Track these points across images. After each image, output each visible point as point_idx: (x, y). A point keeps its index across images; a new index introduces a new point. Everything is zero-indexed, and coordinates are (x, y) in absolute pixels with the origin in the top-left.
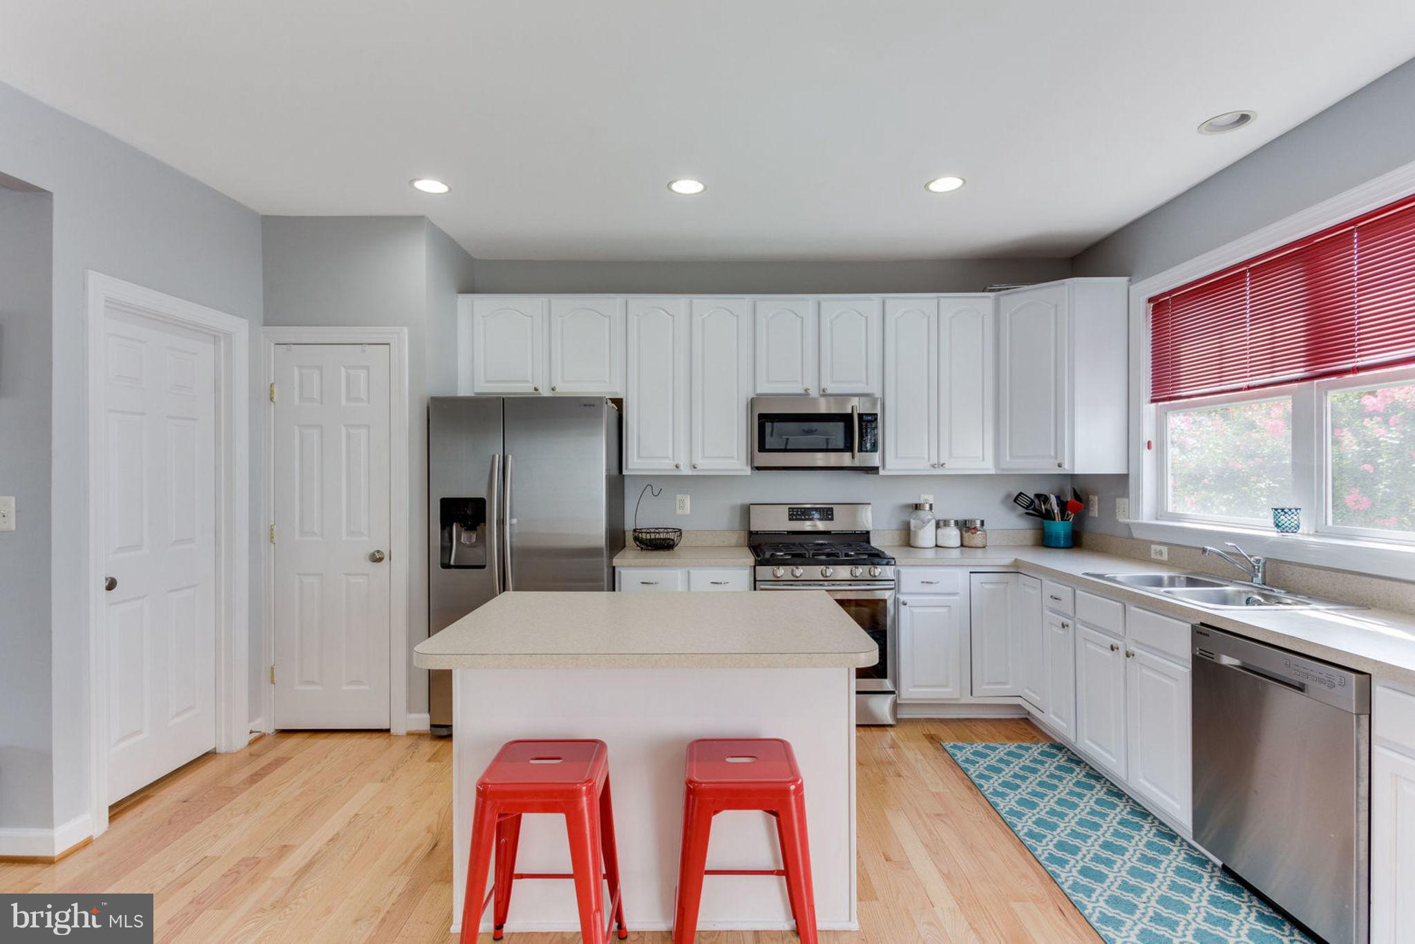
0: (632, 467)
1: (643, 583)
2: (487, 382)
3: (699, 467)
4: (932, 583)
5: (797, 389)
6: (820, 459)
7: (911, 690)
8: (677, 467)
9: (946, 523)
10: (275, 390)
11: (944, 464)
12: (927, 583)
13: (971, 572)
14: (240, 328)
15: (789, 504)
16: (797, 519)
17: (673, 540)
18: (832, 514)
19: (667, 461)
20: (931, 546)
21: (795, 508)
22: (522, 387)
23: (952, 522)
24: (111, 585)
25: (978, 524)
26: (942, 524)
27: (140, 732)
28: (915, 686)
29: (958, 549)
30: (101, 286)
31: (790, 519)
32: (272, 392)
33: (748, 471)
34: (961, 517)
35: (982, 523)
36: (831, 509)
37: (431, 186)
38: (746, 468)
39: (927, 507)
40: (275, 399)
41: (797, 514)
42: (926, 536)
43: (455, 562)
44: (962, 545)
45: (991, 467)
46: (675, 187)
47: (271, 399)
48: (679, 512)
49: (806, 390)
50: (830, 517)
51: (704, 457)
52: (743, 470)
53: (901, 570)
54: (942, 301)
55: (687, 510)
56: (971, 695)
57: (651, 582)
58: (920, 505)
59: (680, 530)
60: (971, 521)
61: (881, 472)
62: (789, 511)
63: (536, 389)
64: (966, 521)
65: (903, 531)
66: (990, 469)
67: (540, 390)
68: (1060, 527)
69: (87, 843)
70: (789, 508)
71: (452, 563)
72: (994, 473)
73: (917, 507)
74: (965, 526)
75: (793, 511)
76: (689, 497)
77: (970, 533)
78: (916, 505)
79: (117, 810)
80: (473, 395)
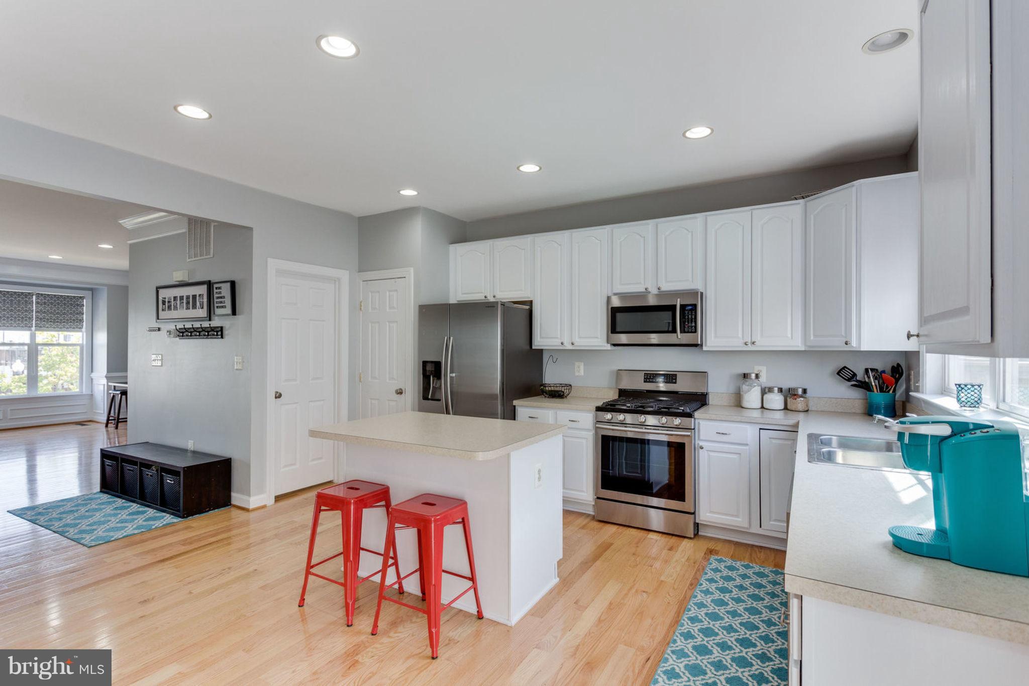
0: (538, 344)
1: (530, 417)
2: (463, 294)
3: (576, 344)
4: (726, 434)
5: (640, 289)
6: (654, 338)
7: (708, 514)
8: (562, 344)
9: (770, 390)
10: (362, 305)
11: (755, 342)
12: (723, 434)
13: (760, 429)
14: (344, 276)
15: (644, 371)
16: (649, 382)
17: (564, 392)
18: (676, 379)
19: (557, 340)
20: (758, 408)
21: (649, 374)
22: (477, 297)
23: (776, 389)
24: (278, 396)
25: (800, 392)
26: (767, 390)
27: (294, 464)
28: (711, 512)
29: (758, 410)
30: (273, 264)
31: (645, 382)
32: (361, 306)
33: (609, 347)
34: (785, 386)
35: (805, 391)
36: (676, 375)
37: (409, 192)
38: (606, 344)
39: (753, 376)
40: (362, 309)
41: (650, 378)
42: (752, 398)
43: (431, 397)
44: (762, 407)
45: (800, 345)
46: (522, 168)
47: (361, 309)
48: (577, 374)
49: (646, 289)
50: (674, 381)
51: (580, 337)
52: (605, 346)
53: (701, 422)
54: (754, 212)
55: (582, 373)
56: (761, 527)
57: (536, 417)
58: (747, 374)
59: (570, 385)
60: (794, 389)
61: (705, 348)
62: (644, 376)
63: (485, 297)
64: (789, 389)
65: (733, 395)
66: (798, 346)
67: (489, 298)
68: (879, 398)
69: (264, 507)
70: (645, 374)
71: (429, 397)
72: (803, 349)
73: (745, 376)
74: (790, 394)
75: (647, 376)
76: (583, 364)
77: (791, 399)
78: (744, 374)
79: (278, 498)
80: (456, 302)
